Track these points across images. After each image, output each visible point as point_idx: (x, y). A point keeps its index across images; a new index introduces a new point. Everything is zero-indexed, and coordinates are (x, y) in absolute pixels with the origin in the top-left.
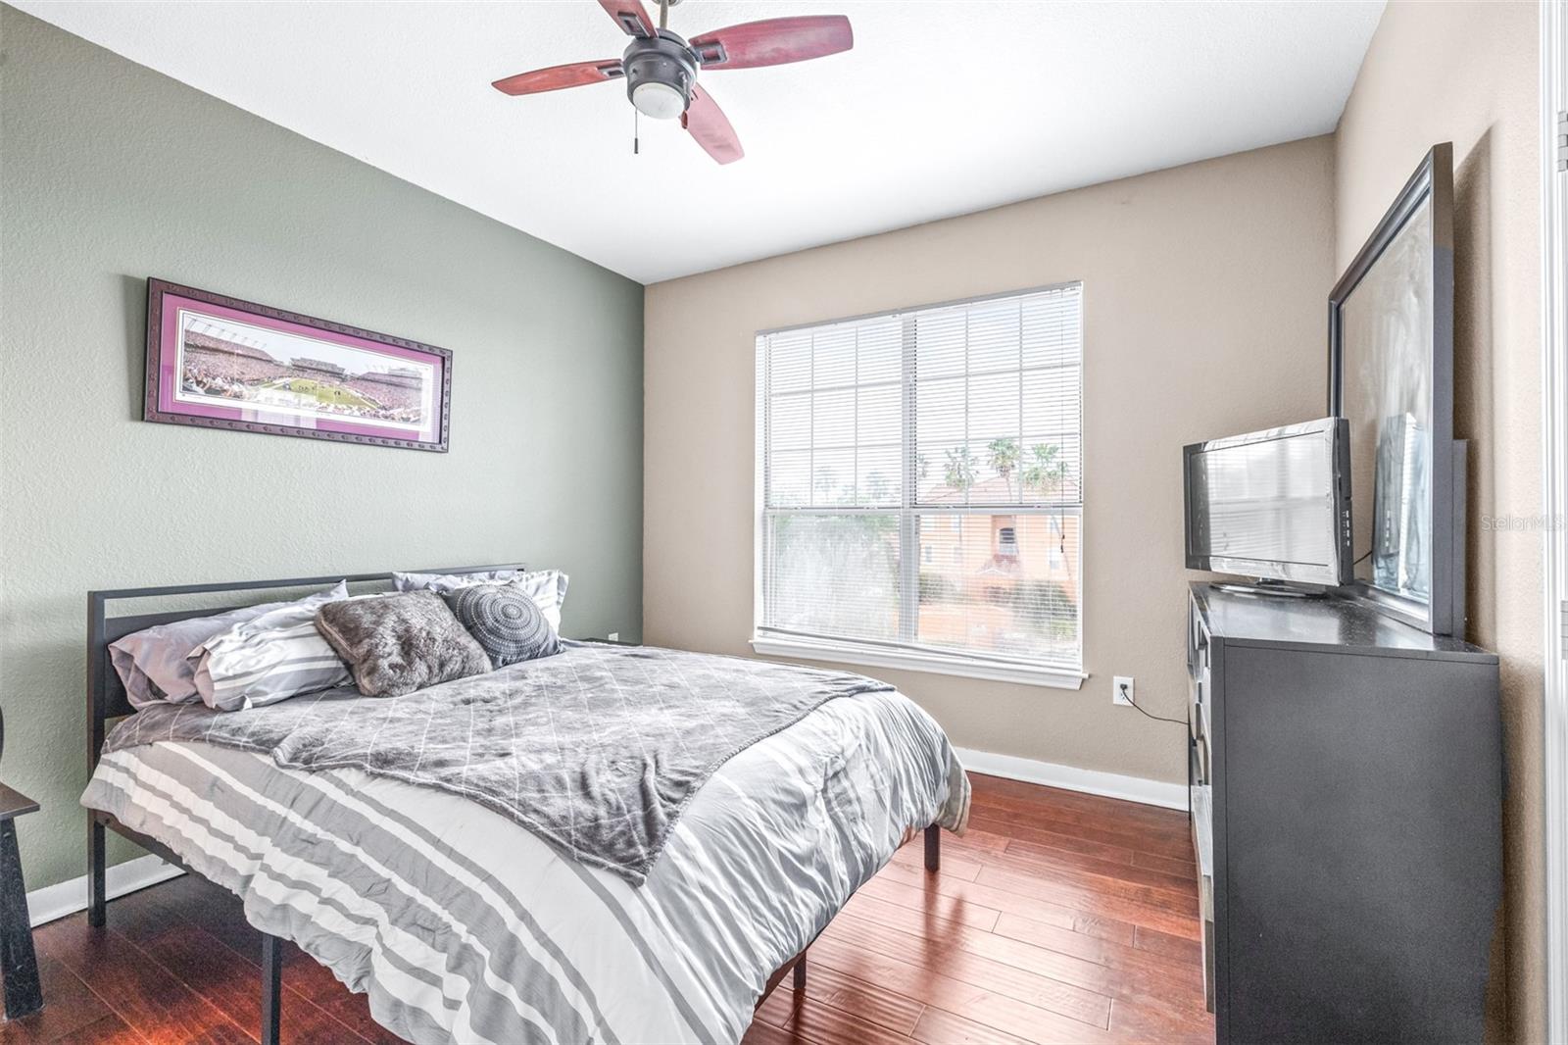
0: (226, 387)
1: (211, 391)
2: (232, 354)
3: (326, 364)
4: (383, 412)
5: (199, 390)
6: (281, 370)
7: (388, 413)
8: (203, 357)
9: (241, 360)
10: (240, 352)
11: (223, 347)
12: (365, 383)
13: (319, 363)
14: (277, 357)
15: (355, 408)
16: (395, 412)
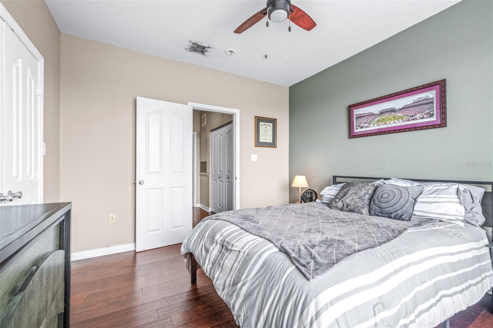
0: (364, 125)
1: (362, 127)
2: (364, 116)
3: (389, 109)
4: (412, 118)
5: (359, 128)
6: (376, 116)
7: (414, 118)
8: (359, 120)
9: (367, 117)
10: (366, 115)
11: (363, 115)
12: (403, 110)
13: (387, 109)
14: (375, 113)
15: (400, 120)
16: (417, 116)
